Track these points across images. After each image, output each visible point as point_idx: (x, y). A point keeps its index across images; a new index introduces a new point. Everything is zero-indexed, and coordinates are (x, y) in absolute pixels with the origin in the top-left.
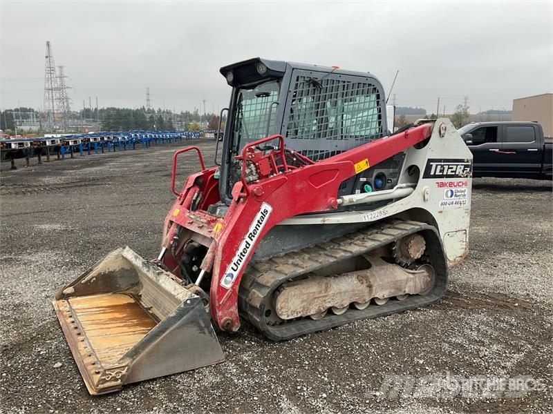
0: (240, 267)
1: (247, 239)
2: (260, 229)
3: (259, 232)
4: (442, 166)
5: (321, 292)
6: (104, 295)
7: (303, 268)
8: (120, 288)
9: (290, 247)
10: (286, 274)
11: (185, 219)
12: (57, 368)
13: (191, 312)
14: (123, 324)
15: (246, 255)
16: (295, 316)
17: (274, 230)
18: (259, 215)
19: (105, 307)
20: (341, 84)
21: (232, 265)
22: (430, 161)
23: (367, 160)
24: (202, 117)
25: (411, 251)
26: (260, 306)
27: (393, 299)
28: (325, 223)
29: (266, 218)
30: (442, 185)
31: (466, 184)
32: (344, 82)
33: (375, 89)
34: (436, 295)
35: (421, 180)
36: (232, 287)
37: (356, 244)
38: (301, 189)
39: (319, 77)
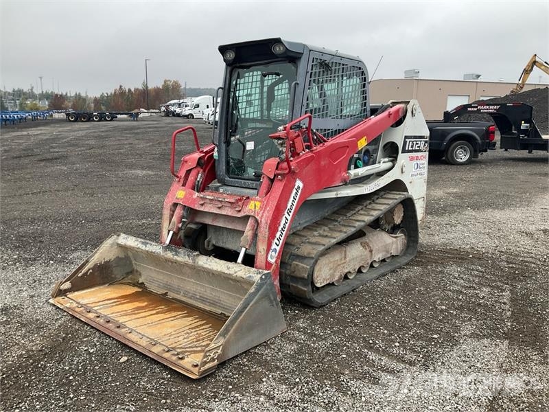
0: (281, 241)
1: (286, 215)
2: (295, 204)
3: (294, 207)
4: (413, 142)
5: (341, 259)
6: (101, 287)
7: (335, 238)
8: (116, 278)
9: (304, 221)
10: (324, 245)
11: (194, 200)
12: (124, 362)
13: (265, 287)
14: (154, 312)
15: (285, 230)
16: (325, 283)
17: (305, 205)
18: (294, 191)
19: (117, 298)
20: (342, 66)
21: (276, 241)
22: (406, 137)
23: (365, 137)
24: (39, 95)
25: (395, 218)
26: (308, 276)
27: (384, 261)
28: (339, 196)
29: (299, 194)
30: (412, 159)
31: (425, 157)
32: (343, 65)
33: (363, 72)
34: (410, 254)
35: (401, 156)
36: (276, 262)
37: (361, 214)
38: (325, 166)
39: (327, 59)
